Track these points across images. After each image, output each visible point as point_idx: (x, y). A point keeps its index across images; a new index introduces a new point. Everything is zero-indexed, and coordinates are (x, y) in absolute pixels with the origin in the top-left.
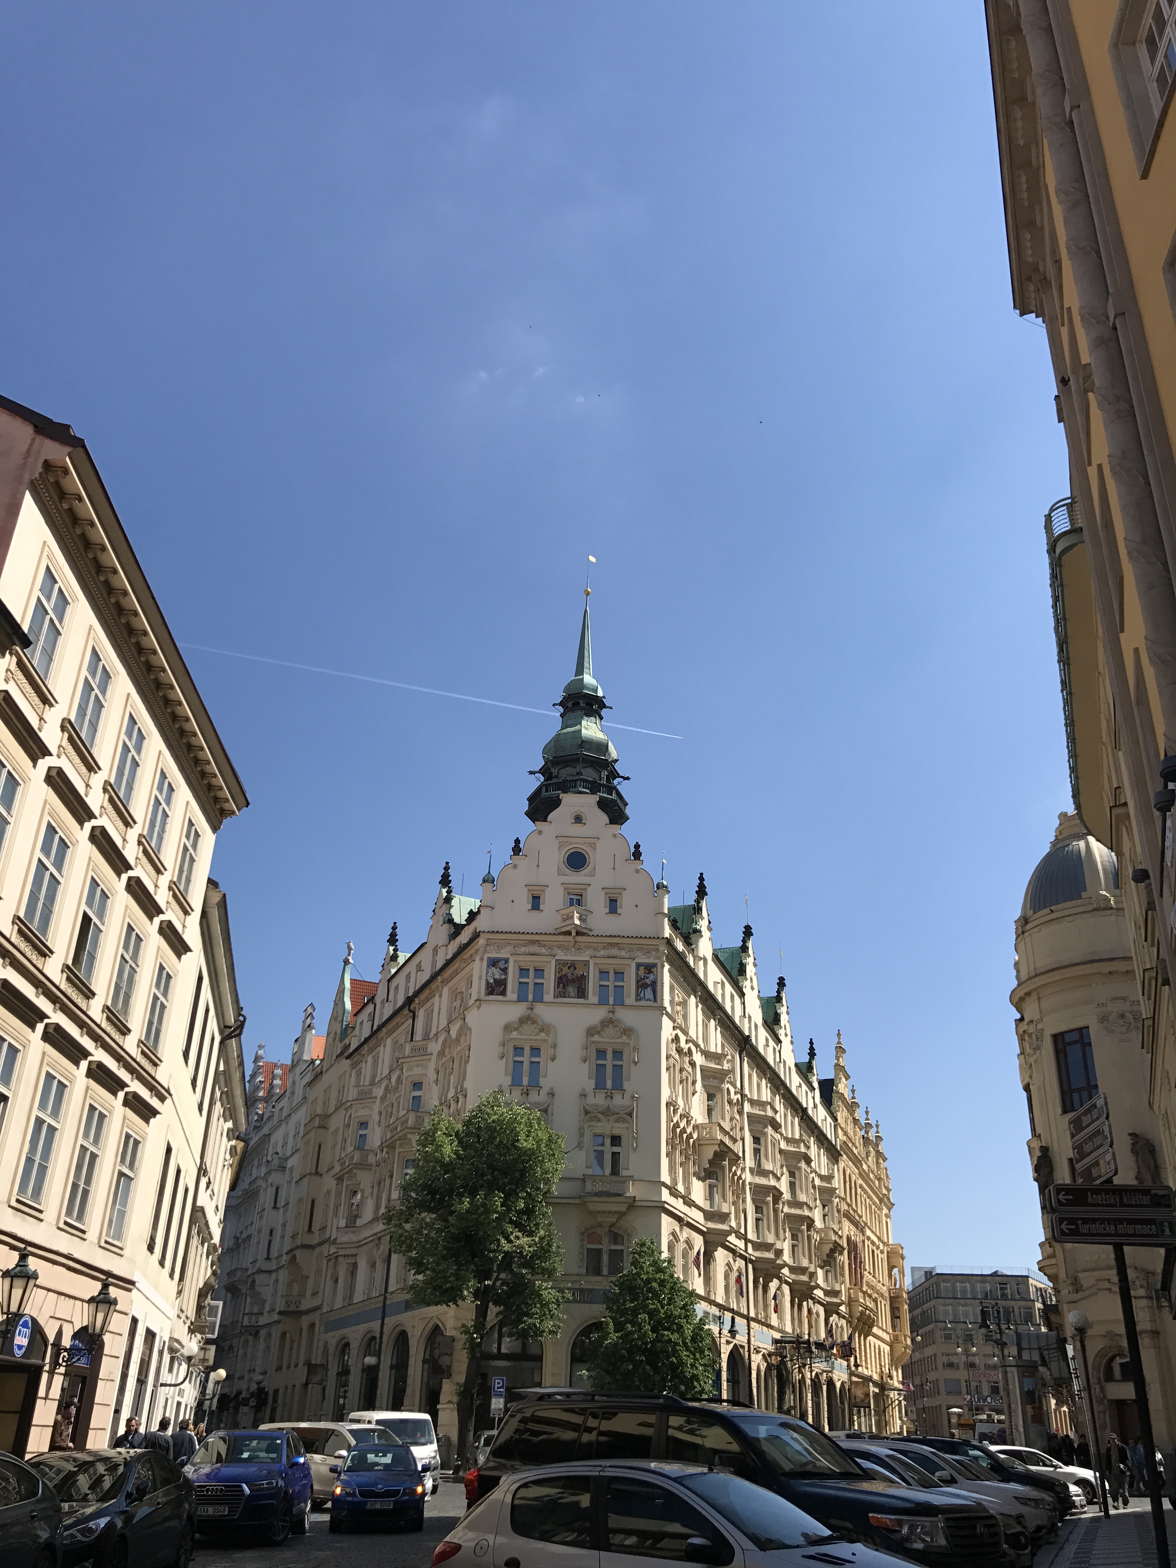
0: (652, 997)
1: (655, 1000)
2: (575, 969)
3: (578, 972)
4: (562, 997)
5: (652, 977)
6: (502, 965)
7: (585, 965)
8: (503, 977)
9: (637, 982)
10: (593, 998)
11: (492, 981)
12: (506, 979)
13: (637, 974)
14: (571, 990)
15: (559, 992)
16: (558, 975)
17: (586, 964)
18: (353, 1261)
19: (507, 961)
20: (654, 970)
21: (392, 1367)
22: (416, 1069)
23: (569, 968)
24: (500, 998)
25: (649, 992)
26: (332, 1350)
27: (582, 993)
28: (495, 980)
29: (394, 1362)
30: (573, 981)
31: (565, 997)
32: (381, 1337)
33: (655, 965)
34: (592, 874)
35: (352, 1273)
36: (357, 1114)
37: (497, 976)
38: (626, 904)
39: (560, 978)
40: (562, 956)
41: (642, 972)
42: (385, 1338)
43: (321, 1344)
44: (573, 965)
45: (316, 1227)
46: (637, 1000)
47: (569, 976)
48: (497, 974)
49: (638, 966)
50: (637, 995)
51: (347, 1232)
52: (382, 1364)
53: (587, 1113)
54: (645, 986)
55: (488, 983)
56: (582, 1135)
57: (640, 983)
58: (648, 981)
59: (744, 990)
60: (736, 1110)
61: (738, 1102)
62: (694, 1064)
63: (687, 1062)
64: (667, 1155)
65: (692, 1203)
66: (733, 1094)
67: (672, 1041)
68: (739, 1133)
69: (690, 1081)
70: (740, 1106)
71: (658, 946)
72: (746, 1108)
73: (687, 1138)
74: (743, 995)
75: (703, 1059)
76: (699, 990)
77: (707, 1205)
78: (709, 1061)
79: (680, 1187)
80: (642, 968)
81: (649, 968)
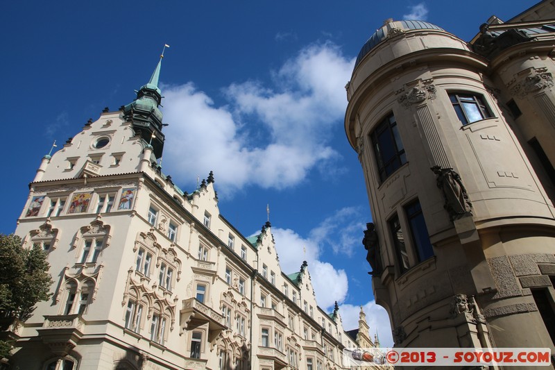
0: (128, 206)
1: (130, 208)
3: (85, 199)
5: (131, 196)
6: (40, 200)
9: (121, 200)
10: (90, 211)
11: (31, 209)
12: (40, 207)
13: (122, 195)
17: (91, 193)
20: (133, 192)
25: (127, 204)
27: (84, 209)
28: (33, 208)
33: (133, 189)
34: (108, 148)
38: (125, 159)
39: (74, 203)
40: (78, 191)
41: (125, 195)
46: (118, 209)
47: (79, 201)
48: (36, 205)
50: (119, 206)
54: (126, 201)
55: (29, 210)
57: (123, 200)
58: (128, 198)
59: (258, 249)
60: (242, 309)
61: (245, 305)
62: (179, 261)
63: (170, 258)
64: (123, 304)
65: (163, 349)
66: (238, 298)
67: (142, 235)
68: (247, 324)
69: (175, 272)
70: (249, 308)
71: (138, 178)
72: (256, 311)
73: (158, 302)
74: (256, 251)
75: (195, 264)
76: (193, 224)
77: (188, 355)
78: (201, 266)
79: (146, 333)
80: (126, 192)
81: (130, 192)
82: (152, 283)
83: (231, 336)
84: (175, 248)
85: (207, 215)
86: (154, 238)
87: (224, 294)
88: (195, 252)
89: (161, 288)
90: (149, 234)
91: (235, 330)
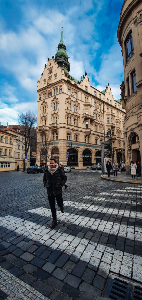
1: (62, 91)
5: (61, 87)
10: (53, 95)
16: (48, 93)
17: (52, 89)
19: (41, 94)
24: (41, 100)
27: (51, 95)
28: (40, 98)
30: (50, 93)
31: (49, 96)
33: (62, 85)
34: (53, 73)
38: (57, 76)
40: (48, 90)
41: (60, 88)
44: (50, 91)
46: (59, 93)
48: (40, 96)
49: (59, 86)
53: (52, 114)
54: (60, 90)
56: (51, 118)
59: (105, 94)
60: (101, 113)
61: (101, 112)
62: (79, 104)
63: (76, 103)
64: (66, 118)
65: (78, 127)
66: (99, 111)
67: (67, 99)
68: (102, 117)
69: (78, 107)
70: (103, 113)
71: (62, 81)
72: (105, 113)
73: (75, 116)
74: (104, 95)
75: (84, 104)
76: (82, 91)
77: (85, 128)
78: (86, 104)
79: (73, 124)
81: (61, 86)
82: (72, 111)
83: (97, 121)
84: (78, 100)
85: (86, 87)
86: (70, 99)
87: (94, 110)
88: (84, 100)
89: (75, 112)
90: (69, 98)
91: (99, 120)
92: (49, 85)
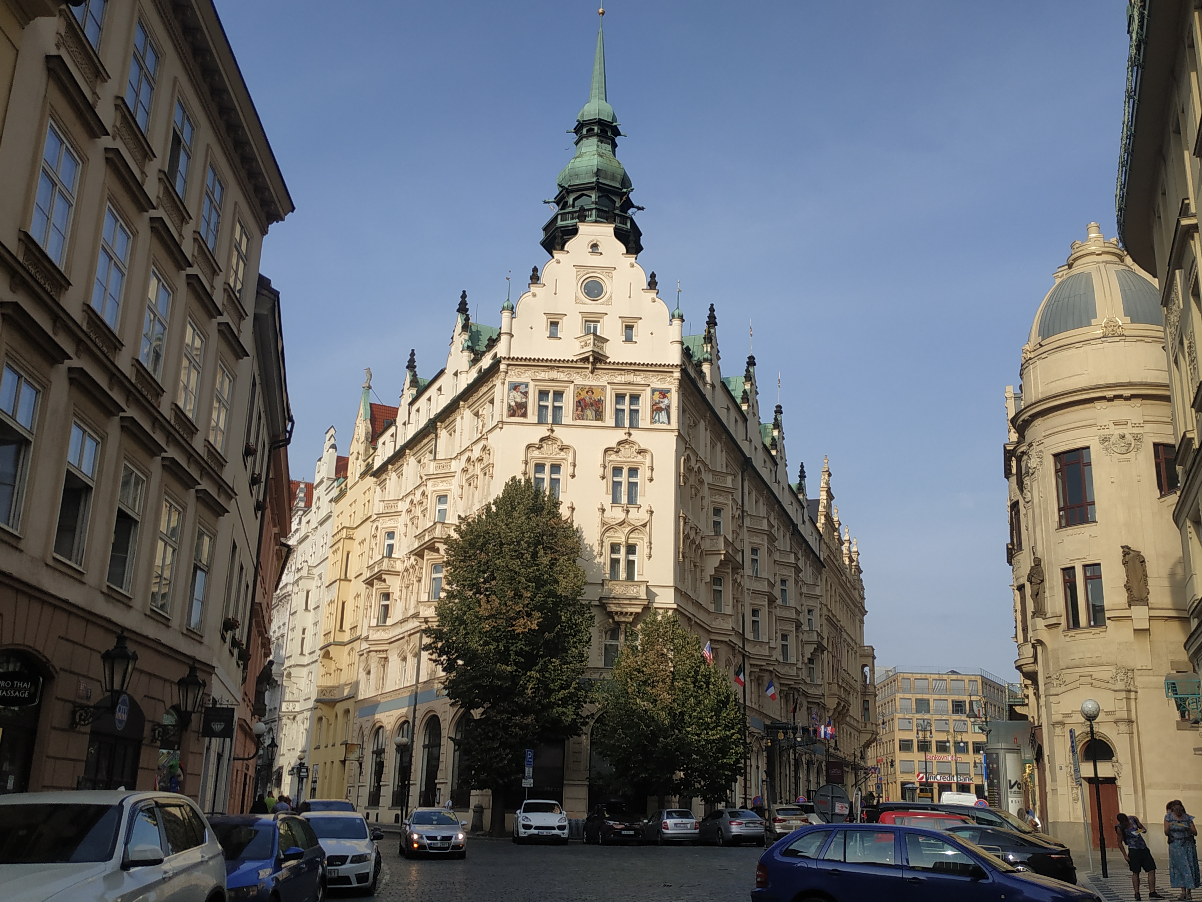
0: (666, 420)
1: (669, 423)
2: (593, 393)
3: (596, 397)
4: (580, 419)
6: (522, 388)
7: (602, 390)
8: (524, 400)
9: (653, 406)
10: (610, 420)
11: (513, 404)
12: (526, 402)
13: (652, 398)
14: (589, 413)
15: (578, 415)
16: (576, 399)
17: (603, 388)
18: (385, 656)
20: (668, 395)
21: (424, 747)
22: (441, 484)
23: (587, 392)
24: (521, 420)
25: (663, 415)
26: (366, 732)
27: (599, 416)
28: (516, 402)
29: (427, 743)
30: (592, 405)
31: (583, 419)
32: (414, 721)
34: (609, 302)
35: (384, 666)
36: (384, 526)
37: (518, 400)
39: (579, 402)
40: (579, 380)
42: (417, 723)
43: (357, 727)
44: (590, 390)
45: (347, 626)
46: (652, 423)
47: (587, 399)
48: (518, 397)
49: (654, 391)
50: (652, 418)
51: (378, 630)
52: (415, 744)
53: (603, 524)
54: (660, 410)
55: (510, 406)
57: (655, 407)
58: (662, 405)
67: (684, 461)
69: (698, 497)
70: (741, 520)
71: (672, 373)
72: (746, 522)
74: (745, 420)
75: (710, 478)
77: (711, 608)
78: (717, 480)
80: (657, 393)
81: (664, 393)
88: (709, 458)
90: (687, 457)
92: (591, 359)
